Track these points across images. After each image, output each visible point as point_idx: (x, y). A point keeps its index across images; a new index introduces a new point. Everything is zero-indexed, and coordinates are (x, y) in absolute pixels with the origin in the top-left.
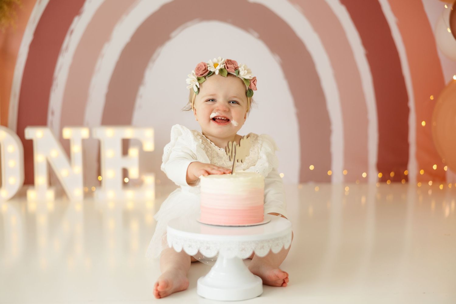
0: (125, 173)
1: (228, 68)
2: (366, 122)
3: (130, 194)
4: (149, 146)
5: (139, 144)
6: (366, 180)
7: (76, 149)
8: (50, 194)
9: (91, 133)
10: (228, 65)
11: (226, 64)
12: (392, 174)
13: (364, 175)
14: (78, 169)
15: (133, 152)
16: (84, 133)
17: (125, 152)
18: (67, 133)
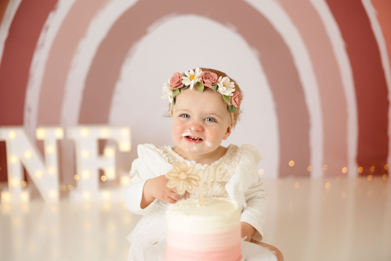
0: (101, 173)
1: (204, 83)
2: (345, 116)
3: (106, 195)
4: (125, 146)
5: (115, 144)
6: (346, 175)
7: (51, 150)
8: (25, 196)
9: (65, 133)
10: (204, 80)
11: (203, 78)
12: (372, 169)
13: (344, 170)
14: (53, 170)
15: (109, 152)
16: (58, 133)
17: (101, 151)
18: (41, 133)
